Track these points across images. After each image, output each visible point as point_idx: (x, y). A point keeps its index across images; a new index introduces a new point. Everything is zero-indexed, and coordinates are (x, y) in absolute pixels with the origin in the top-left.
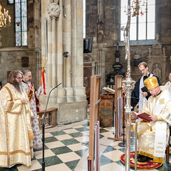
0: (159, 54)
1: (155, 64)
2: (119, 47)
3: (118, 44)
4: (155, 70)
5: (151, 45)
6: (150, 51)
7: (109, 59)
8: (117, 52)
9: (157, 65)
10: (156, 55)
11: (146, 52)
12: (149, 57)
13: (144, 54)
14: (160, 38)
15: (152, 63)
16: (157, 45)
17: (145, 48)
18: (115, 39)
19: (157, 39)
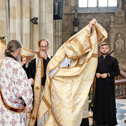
0: (122, 24)
1: (117, 34)
2: (78, 14)
3: (76, 10)
4: (118, 41)
5: (113, 13)
6: (112, 20)
7: (66, 28)
8: (76, 19)
9: (119, 35)
10: (119, 24)
11: (108, 20)
12: (112, 26)
13: (106, 23)
14: (123, 5)
15: (115, 34)
16: (120, 12)
17: (106, 16)
18: (73, 4)
19: (120, 6)
